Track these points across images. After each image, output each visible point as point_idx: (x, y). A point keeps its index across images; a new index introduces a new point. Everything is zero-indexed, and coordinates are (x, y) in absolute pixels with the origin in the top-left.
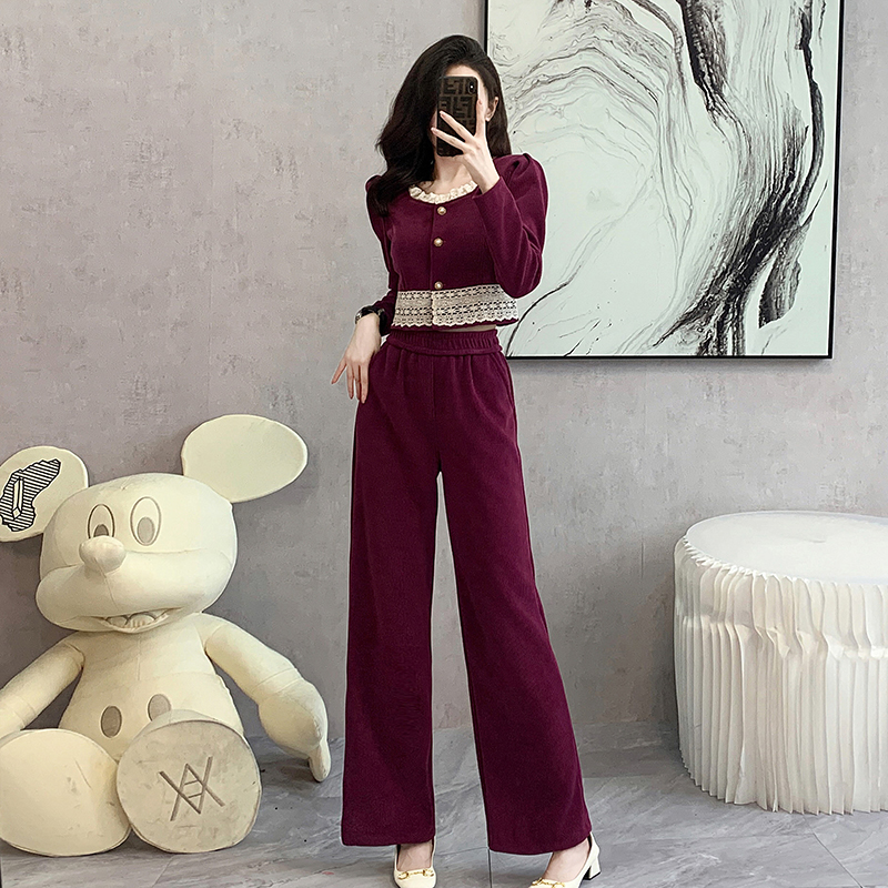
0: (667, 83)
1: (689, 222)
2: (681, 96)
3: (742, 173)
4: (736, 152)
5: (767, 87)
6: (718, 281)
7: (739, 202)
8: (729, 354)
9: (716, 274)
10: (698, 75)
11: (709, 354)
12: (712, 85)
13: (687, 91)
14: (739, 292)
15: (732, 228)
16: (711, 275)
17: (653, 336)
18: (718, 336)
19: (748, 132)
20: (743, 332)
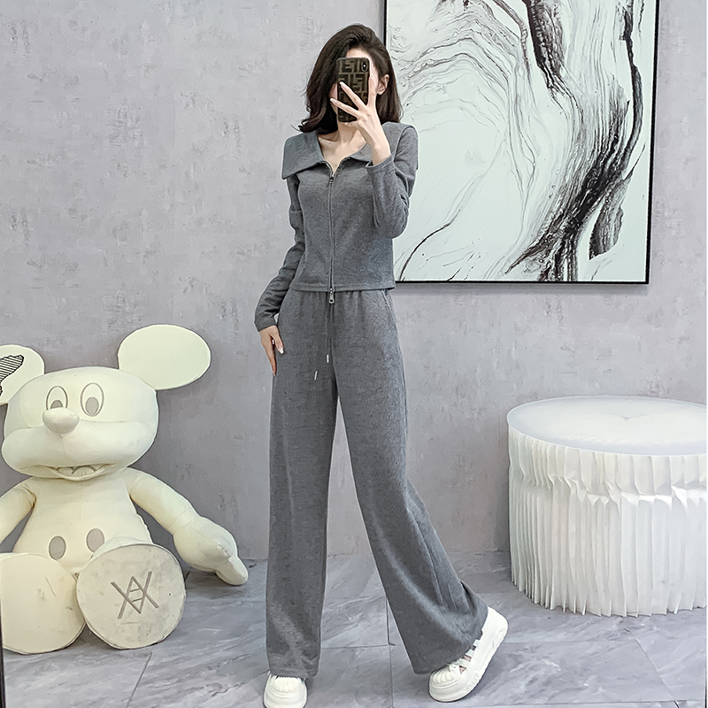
0: (514, 66)
1: (532, 176)
2: (526, 76)
3: (575, 138)
4: (571, 121)
5: (597, 69)
6: (556, 222)
7: (573, 160)
8: (565, 280)
9: (555, 217)
10: (540, 60)
11: (549, 280)
12: (552, 68)
13: (531, 73)
14: (573, 231)
15: (567, 181)
16: (550, 217)
17: (505, 265)
18: (556, 266)
19: (580, 106)
20: (576, 262)
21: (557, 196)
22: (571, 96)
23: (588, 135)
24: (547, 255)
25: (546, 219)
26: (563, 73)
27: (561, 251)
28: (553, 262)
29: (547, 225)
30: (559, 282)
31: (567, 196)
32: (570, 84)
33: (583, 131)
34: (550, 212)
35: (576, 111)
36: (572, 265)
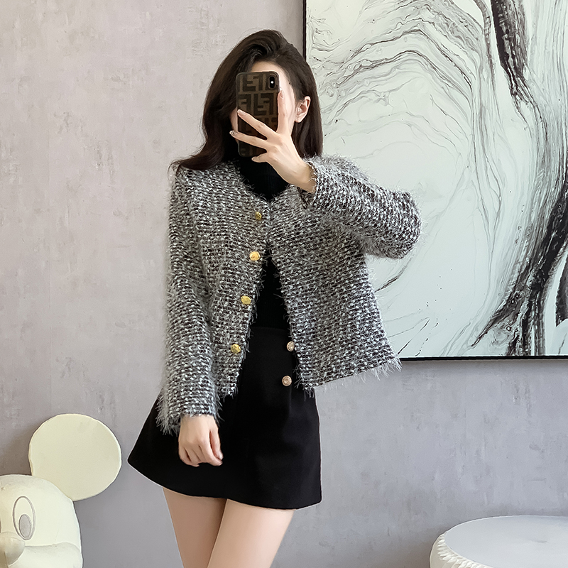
0: (479, 65)
1: (498, 213)
2: (490, 80)
3: (540, 161)
4: (535, 139)
5: (560, 69)
6: (523, 276)
7: (538, 192)
8: (533, 354)
9: (521, 268)
10: (504, 57)
11: (517, 354)
12: (515, 68)
13: (495, 76)
14: (539, 287)
15: (532, 221)
16: (517, 270)
17: (471, 335)
18: (524, 335)
19: (544, 118)
20: (543, 330)
21: (523, 240)
22: (535, 106)
23: (552, 158)
24: (515, 320)
25: (513, 273)
26: (526, 74)
27: (528, 314)
28: (520, 329)
29: (514, 280)
30: (527, 357)
31: (533, 241)
32: (533, 89)
33: (548, 152)
34: (517, 262)
35: (540, 124)
36: (539, 334)
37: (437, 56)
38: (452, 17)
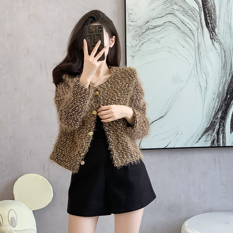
0: (197, 27)
1: (206, 88)
2: (202, 33)
3: (223, 66)
4: (221, 57)
6: (217, 114)
7: (222, 79)
8: (221, 145)
9: (216, 110)
10: (207, 24)
11: (215, 146)
12: (212, 28)
13: (204, 31)
14: (223, 118)
15: (220, 91)
16: (214, 111)
17: (196, 138)
18: (217, 138)
19: (224, 49)
20: (225, 136)
21: (216, 99)
22: (220, 43)
23: (228, 65)
24: (214, 132)
25: (212, 112)
26: (216, 31)
27: (219, 129)
28: (216, 135)
29: (213, 115)
30: (219, 147)
31: (221, 99)
32: (220, 37)
33: (226, 62)
34: (214, 108)
35: (223, 51)
37: (180, 24)
38: (186, 8)
